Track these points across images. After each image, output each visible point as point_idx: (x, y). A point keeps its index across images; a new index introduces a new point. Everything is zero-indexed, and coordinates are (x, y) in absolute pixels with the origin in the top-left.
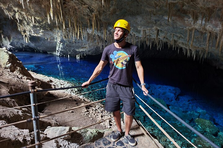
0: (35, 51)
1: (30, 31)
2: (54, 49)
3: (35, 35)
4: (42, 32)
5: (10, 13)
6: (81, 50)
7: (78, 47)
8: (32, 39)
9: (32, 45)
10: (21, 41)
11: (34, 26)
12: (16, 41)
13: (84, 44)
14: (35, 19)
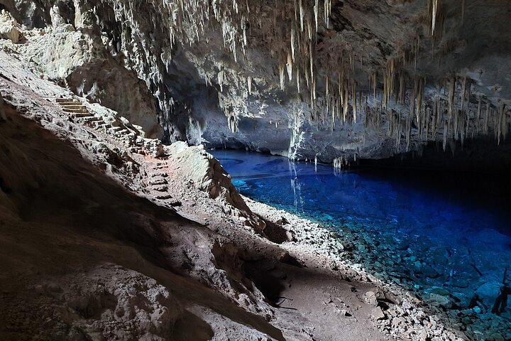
0: (247, 149)
1: (241, 108)
2: (285, 145)
3: (251, 115)
5: (207, 73)
6: (345, 147)
7: (340, 141)
8: (244, 124)
9: (242, 137)
10: (223, 130)
11: (251, 98)
12: (213, 128)
13: (353, 132)
14: (253, 82)
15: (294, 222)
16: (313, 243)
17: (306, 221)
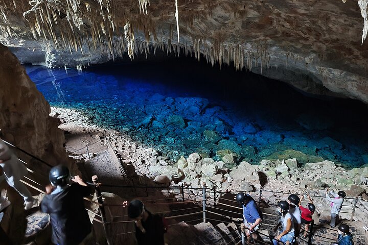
2: (41, 58)
3: (12, 45)
4: (23, 42)
6: (82, 59)
7: (78, 56)
14: (11, 29)
15: (62, 113)
16: (74, 121)
17: (68, 110)
